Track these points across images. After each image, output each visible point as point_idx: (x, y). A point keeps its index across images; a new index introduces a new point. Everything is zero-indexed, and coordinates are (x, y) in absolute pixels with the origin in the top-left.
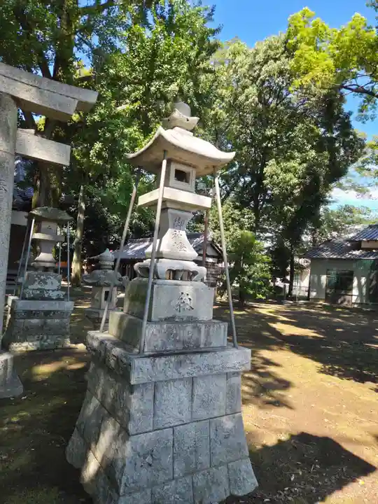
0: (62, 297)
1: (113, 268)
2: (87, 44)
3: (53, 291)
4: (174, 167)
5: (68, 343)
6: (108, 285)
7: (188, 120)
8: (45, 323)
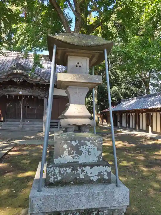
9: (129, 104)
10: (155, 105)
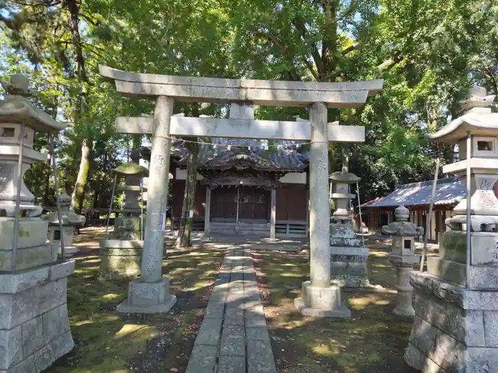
0: (358, 244)
1: (409, 220)
2: (352, 24)
3: (351, 239)
4: (476, 140)
5: (368, 284)
6: (408, 235)
7: (485, 100)
8: (348, 266)
9: (407, 194)
10: (446, 199)
